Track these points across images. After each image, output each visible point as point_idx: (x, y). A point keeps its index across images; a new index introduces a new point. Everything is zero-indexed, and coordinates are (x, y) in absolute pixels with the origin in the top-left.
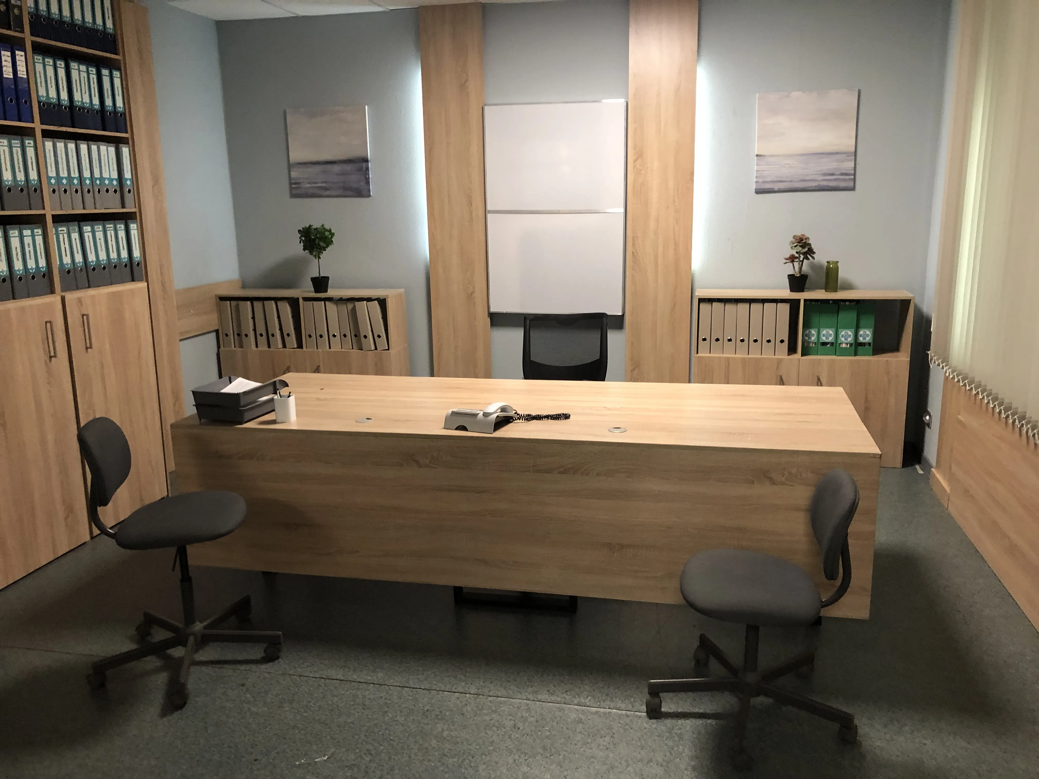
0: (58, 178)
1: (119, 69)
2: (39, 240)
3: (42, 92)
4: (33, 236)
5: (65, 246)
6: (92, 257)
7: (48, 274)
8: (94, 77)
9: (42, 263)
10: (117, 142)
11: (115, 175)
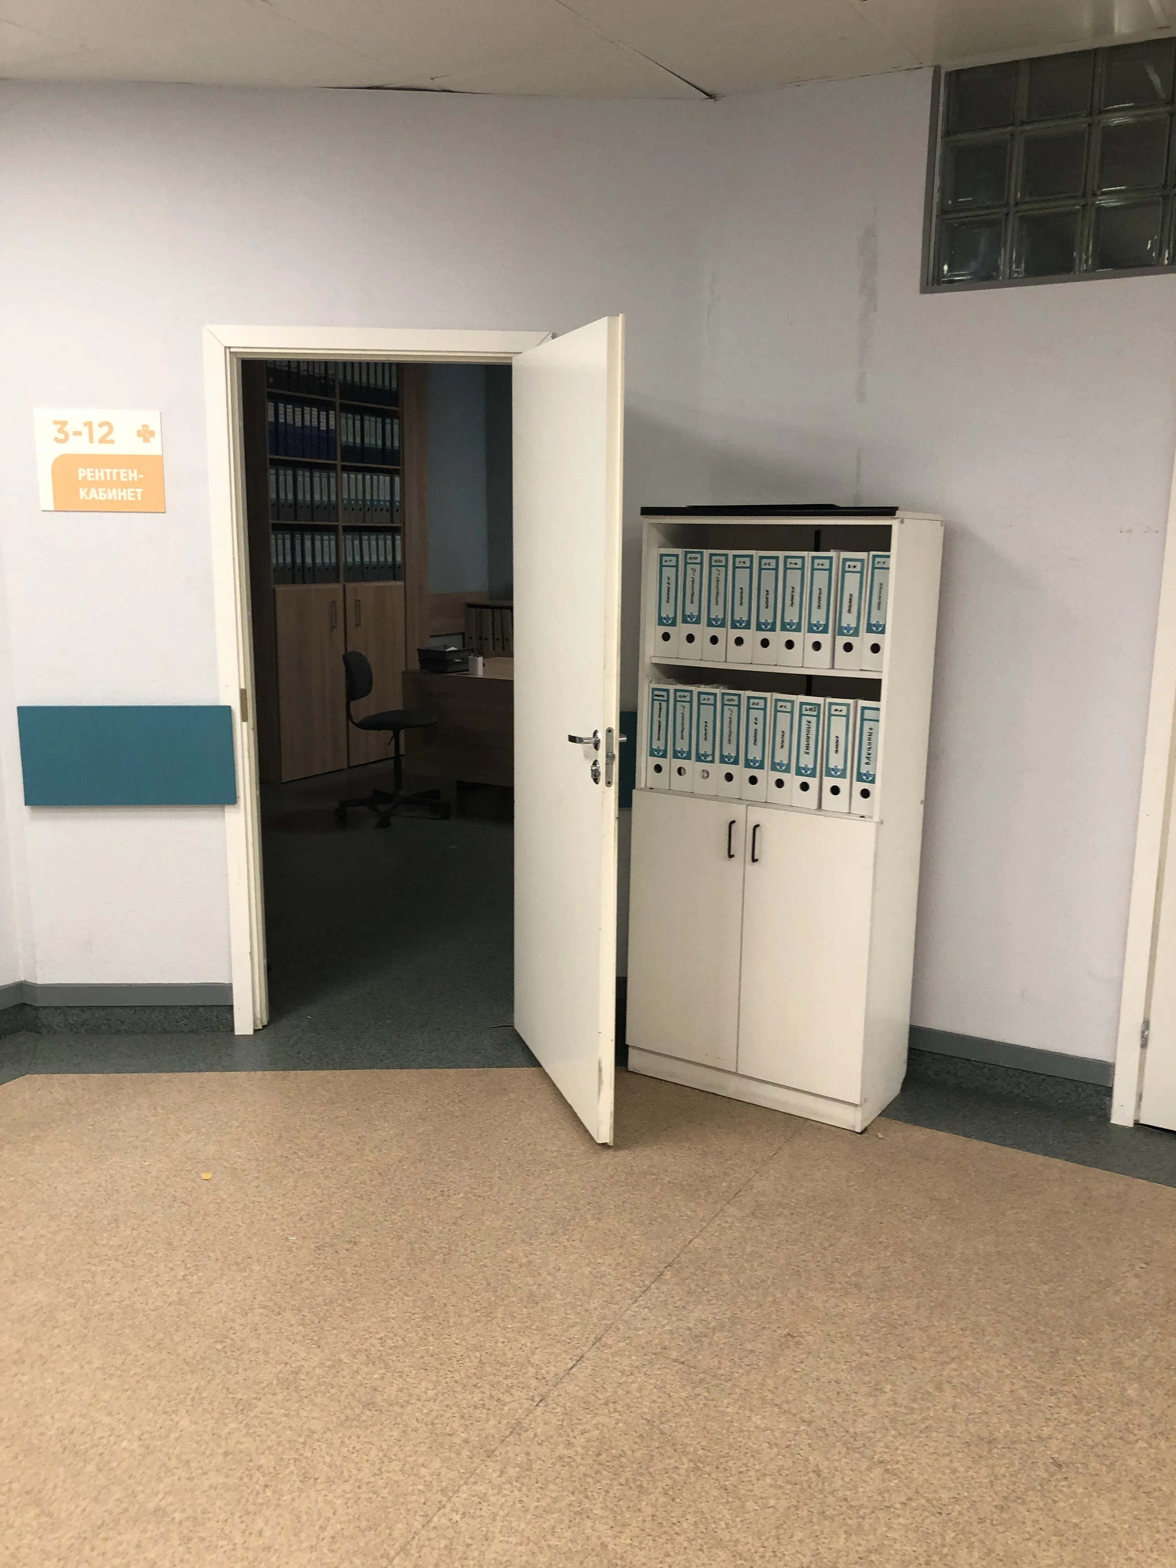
0: (349, 499)
1: (398, 418)
2: (333, 543)
3: (344, 438)
4: (329, 540)
5: (349, 548)
6: (366, 559)
7: (336, 568)
8: (379, 425)
9: (333, 560)
10: (391, 473)
11: (388, 498)
